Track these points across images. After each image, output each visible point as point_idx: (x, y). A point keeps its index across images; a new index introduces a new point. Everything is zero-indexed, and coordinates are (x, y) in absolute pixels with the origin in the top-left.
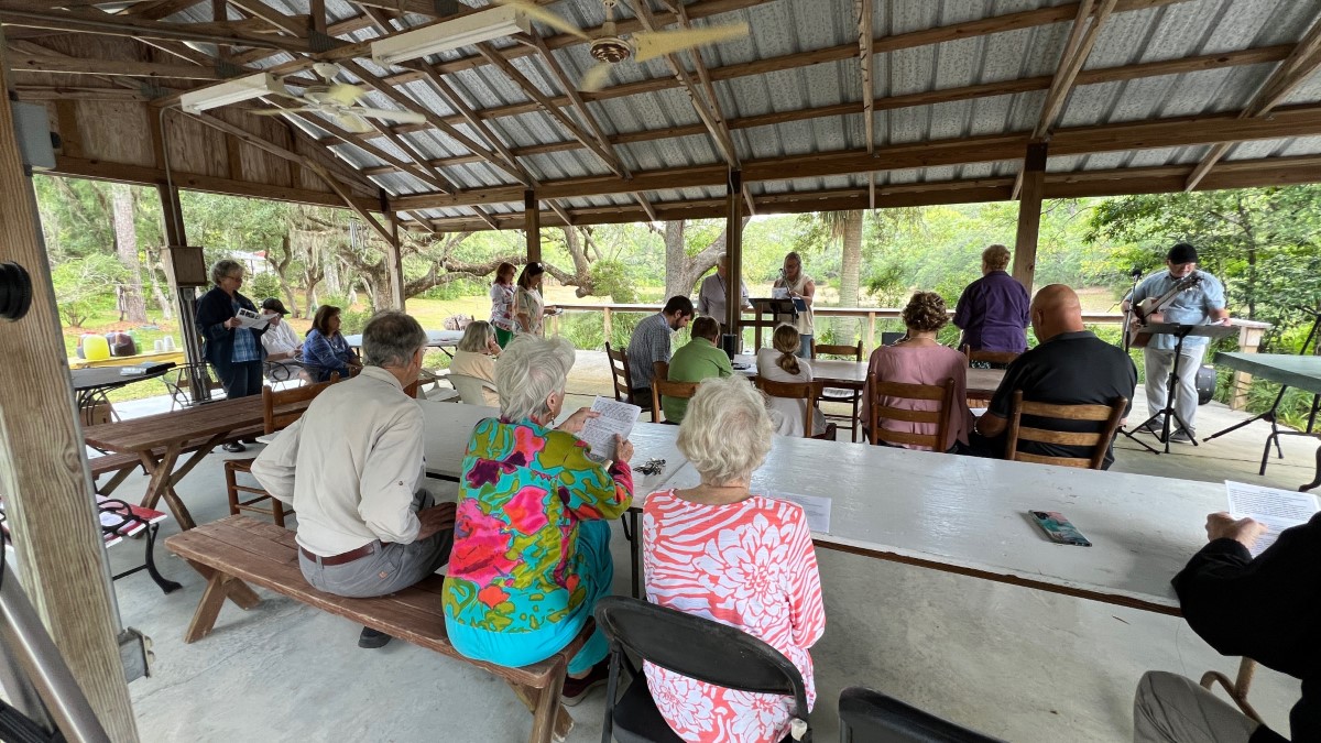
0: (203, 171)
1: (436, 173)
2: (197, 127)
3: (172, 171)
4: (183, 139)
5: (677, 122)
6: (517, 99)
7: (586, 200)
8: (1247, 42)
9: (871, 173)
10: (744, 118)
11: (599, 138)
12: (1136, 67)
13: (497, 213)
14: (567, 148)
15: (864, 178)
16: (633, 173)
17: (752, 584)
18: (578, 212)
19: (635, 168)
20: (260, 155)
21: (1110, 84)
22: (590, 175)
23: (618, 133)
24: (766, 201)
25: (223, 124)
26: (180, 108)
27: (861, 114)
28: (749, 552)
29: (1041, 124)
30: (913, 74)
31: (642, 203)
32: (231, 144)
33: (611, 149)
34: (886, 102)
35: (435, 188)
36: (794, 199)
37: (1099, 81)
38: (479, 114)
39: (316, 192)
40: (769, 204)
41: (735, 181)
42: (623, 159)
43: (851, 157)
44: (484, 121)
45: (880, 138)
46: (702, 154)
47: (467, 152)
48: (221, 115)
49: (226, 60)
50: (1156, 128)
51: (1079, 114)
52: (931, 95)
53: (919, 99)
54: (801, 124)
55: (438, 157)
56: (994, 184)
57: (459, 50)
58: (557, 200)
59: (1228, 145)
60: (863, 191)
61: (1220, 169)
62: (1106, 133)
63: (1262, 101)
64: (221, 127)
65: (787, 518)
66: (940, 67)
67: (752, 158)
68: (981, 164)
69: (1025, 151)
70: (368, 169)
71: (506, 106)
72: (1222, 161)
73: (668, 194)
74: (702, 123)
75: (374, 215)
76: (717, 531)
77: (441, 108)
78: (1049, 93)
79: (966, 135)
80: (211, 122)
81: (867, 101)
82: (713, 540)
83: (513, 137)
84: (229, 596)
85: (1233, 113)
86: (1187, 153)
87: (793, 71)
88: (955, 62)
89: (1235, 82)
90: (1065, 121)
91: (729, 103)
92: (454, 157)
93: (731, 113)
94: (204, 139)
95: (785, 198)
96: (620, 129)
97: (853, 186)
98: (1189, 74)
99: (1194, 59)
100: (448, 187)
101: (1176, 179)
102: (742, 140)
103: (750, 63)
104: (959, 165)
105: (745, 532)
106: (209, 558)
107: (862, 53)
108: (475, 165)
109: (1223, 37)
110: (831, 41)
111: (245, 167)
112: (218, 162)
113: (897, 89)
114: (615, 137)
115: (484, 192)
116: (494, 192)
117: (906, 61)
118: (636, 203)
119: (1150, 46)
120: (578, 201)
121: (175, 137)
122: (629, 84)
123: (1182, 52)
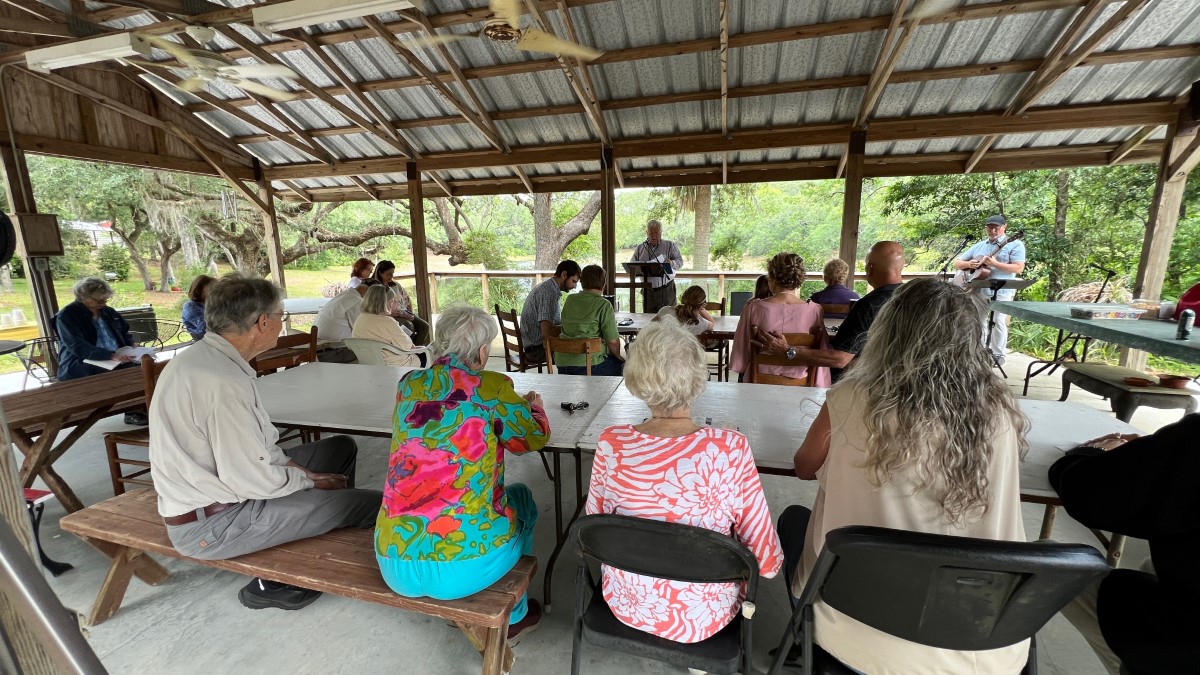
0: (54, 134)
1: (314, 143)
2: (44, 88)
3: (16, 133)
4: (27, 99)
5: (554, 101)
6: (399, 74)
7: (467, 172)
8: (1010, 56)
9: (724, 153)
10: (615, 101)
11: (480, 113)
12: (931, 71)
13: (376, 184)
14: (448, 123)
15: (719, 157)
16: (512, 147)
17: (706, 504)
18: (459, 184)
19: (513, 142)
20: (119, 120)
21: (913, 83)
22: (471, 149)
23: (498, 110)
24: (633, 175)
25: (74, 85)
26: (24, 67)
27: (717, 101)
28: (704, 476)
29: (860, 116)
30: (760, 68)
31: (521, 176)
32: (85, 107)
33: (493, 125)
34: (739, 91)
35: (313, 158)
36: (658, 174)
37: (905, 81)
38: (361, 86)
39: (182, 159)
40: (636, 178)
41: (608, 156)
42: (503, 134)
43: (708, 139)
44: (365, 93)
45: (732, 123)
46: (577, 132)
47: (348, 123)
48: (72, 77)
49: (80, 17)
50: (945, 121)
51: (889, 108)
52: (775, 87)
53: (765, 90)
54: (664, 107)
55: (316, 127)
56: (822, 165)
57: (341, 22)
58: (438, 172)
59: (995, 136)
60: (717, 168)
61: (991, 156)
62: (910, 124)
63: (1020, 103)
64: (72, 88)
65: (733, 445)
66: (782, 63)
67: (621, 137)
68: (813, 147)
69: (849, 137)
70: (238, 138)
71: (388, 79)
72: (991, 150)
73: (545, 168)
74: (579, 102)
75: (247, 184)
76: (676, 461)
77: (320, 79)
78: (868, 89)
79: (802, 122)
80: (61, 82)
81: (724, 90)
82: (672, 468)
83: (395, 110)
84: (136, 573)
85: (999, 111)
86: (965, 142)
87: (659, 60)
88: (795, 60)
89: (1001, 86)
90: (879, 113)
91: (602, 86)
92: (333, 127)
93: (602, 94)
94: (53, 100)
95: (650, 174)
96: (500, 106)
97: (709, 164)
98: (969, 79)
99: (973, 67)
100: (327, 158)
101: (959, 162)
102: (613, 120)
103: (622, 51)
104: (795, 148)
105: (700, 459)
106: (116, 535)
107: (722, 47)
108: (354, 136)
109: (994, 50)
110: (693, 35)
111: (101, 131)
112: (70, 125)
113: (746, 80)
114: (496, 113)
115: (364, 162)
116: (375, 164)
117: (755, 56)
118: (514, 176)
119: (942, 55)
120: (458, 173)
121: (18, 94)
122: (510, 64)
123: (965, 61)
